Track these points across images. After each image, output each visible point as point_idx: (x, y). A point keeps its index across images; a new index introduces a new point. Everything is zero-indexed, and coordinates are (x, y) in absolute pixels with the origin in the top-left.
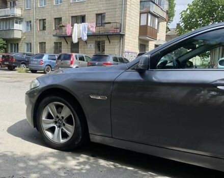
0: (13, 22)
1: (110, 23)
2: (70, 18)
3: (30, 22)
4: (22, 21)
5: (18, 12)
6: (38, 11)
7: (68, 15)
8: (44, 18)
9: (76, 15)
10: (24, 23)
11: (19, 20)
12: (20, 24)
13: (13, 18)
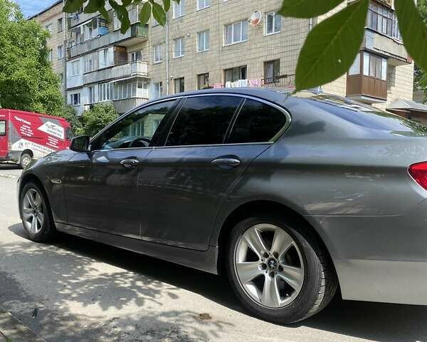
0: (134, 85)
1: (285, 76)
2: (222, 73)
3: (161, 83)
4: (149, 83)
5: (142, 69)
6: (172, 65)
7: (218, 67)
8: (182, 76)
9: (231, 67)
10: (152, 86)
11: (143, 81)
12: (145, 88)
13: (134, 80)
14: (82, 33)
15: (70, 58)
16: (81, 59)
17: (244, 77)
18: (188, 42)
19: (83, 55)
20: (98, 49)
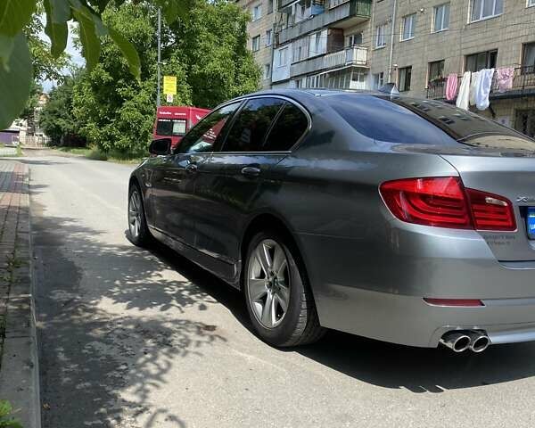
0: (348, 79)
2: (463, 59)
3: (382, 74)
4: (366, 75)
5: (359, 56)
6: (397, 50)
7: (458, 52)
8: (408, 65)
9: (475, 52)
10: (371, 78)
11: (359, 72)
12: (362, 80)
13: (349, 70)
14: (293, 13)
15: (278, 45)
16: (290, 45)
17: (493, 66)
18: (421, 19)
19: (293, 40)
20: (310, 32)
